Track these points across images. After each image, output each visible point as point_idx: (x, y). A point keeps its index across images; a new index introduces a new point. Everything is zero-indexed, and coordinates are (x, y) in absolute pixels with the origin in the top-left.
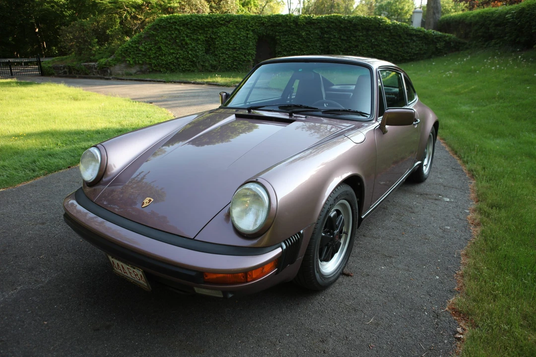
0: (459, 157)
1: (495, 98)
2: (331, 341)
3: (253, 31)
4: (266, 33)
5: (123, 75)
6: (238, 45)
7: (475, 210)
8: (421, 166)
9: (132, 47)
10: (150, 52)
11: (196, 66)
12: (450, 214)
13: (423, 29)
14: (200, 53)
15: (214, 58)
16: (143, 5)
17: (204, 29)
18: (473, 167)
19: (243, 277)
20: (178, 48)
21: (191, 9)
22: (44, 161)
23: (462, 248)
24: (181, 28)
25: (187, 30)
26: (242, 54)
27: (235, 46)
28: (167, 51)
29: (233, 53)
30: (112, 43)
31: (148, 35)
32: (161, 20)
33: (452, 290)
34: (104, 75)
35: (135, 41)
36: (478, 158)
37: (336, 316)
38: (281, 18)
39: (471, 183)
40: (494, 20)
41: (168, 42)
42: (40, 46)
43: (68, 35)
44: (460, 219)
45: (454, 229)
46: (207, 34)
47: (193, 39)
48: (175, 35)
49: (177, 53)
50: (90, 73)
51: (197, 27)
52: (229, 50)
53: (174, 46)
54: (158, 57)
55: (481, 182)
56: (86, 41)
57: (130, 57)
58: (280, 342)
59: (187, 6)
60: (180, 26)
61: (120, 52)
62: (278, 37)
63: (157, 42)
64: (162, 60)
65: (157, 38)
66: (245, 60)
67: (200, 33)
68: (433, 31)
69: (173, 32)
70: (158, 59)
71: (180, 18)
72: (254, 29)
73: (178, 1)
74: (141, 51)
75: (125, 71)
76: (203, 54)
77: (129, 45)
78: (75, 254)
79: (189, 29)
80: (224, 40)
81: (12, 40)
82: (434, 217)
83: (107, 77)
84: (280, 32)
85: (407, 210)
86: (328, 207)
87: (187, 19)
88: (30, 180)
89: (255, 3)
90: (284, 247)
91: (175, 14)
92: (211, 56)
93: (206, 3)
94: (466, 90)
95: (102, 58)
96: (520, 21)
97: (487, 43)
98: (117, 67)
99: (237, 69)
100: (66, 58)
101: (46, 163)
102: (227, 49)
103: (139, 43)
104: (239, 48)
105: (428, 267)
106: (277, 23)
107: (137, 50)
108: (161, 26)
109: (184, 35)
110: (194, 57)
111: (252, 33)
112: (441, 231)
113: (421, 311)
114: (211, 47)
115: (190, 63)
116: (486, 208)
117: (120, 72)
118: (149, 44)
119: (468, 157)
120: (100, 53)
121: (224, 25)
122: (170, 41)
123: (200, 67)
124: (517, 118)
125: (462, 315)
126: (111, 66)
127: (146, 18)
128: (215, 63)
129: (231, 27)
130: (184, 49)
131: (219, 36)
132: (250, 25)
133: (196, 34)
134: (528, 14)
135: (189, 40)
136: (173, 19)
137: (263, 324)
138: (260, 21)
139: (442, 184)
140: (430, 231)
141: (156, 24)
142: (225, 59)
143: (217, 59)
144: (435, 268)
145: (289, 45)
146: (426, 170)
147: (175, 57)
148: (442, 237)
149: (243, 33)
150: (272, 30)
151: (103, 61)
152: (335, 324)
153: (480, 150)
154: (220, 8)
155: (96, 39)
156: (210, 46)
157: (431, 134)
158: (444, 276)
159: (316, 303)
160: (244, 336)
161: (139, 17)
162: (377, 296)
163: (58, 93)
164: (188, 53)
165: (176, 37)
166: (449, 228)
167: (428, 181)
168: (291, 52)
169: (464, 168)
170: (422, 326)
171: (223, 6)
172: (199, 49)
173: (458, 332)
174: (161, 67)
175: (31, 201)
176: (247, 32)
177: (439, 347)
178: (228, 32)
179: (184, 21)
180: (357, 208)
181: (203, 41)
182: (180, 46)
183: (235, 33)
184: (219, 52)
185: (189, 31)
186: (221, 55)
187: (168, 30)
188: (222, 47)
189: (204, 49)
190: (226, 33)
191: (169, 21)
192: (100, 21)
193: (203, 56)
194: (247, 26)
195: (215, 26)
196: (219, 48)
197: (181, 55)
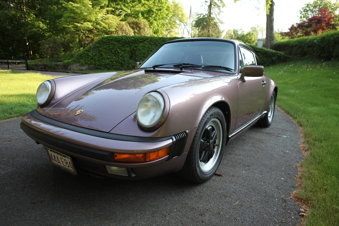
0: (290, 115)
1: (310, 86)
2: (207, 215)
5: (77, 70)
7: (304, 143)
8: (267, 114)
9: (85, 53)
10: (96, 57)
11: (124, 66)
12: (287, 144)
13: (264, 48)
14: (126, 59)
15: (135, 62)
16: (93, 29)
17: (129, 44)
18: (300, 120)
19: (143, 157)
20: (113, 55)
21: (122, 33)
22: (18, 109)
23: (298, 162)
24: (116, 43)
28: (106, 56)
30: (73, 51)
31: (95, 47)
32: (103, 38)
33: (294, 186)
34: (66, 70)
35: (87, 50)
36: (303, 115)
37: (211, 199)
39: (300, 129)
40: (307, 44)
41: (107, 51)
42: (28, 53)
43: (46, 45)
44: (295, 147)
45: (291, 153)
46: (131, 47)
47: (123, 50)
48: (111, 47)
49: (112, 58)
50: (57, 69)
51: (125, 43)
53: (110, 54)
54: (100, 60)
55: (307, 128)
56: (57, 50)
57: (82, 59)
58: (169, 215)
59: (120, 31)
60: (115, 42)
61: (77, 56)
63: (100, 51)
64: (103, 62)
65: (100, 49)
67: (127, 47)
68: (270, 50)
69: (110, 45)
70: (100, 61)
71: (115, 37)
73: (114, 28)
74: (90, 56)
75: (79, 68)
76: (128, 59)
77: (83, 52)
78: (28, 158)
79: (121, 44)
80: (142, 51)
81: (12, 49)
82: (277, 145)
83: (68, 71)
85: (258, 141)
86: (206, 119)
87: (119, 38)
88: (7, 119)
89: (161, 32)
90: (175, 140)
91: (112, 35)
92: (133, 61)
93: (132, 30)
94: (292, 82)
95: (66, 60)
96: (322, 44)
97: (303, 57)
98: (74, 66)
100: (43, 60)
101: (20, 110)
103: (89, 51)
105: (275, 173)
107: (87, 56)
108: (103, 41)
109: (117, 47)
110: (122, 61)
112: (282, 153)
113: (273, 198)
114: (133, 55)
115: (120, 65)
116: (312, 141)
117: (76, 69)
118: (95, 52)
119: (296, 115)
120: (64, 57)
121: (142, 42)
122: (108, 51)
123: (126, 67)
124: (326, 97)
125: (302, 201)
126: (70, 64)
127: (95, 37)
129: (146, 43)
130: (116, 56)
131: (138, 49)
132: (158, 43)
133: (124, 47)
134: (327, 40)
135: (120, 50)
136: (111, 37)
137: (157, 203)
139: (280, 129)
140: (275, 153)
141: (100, 41)
144: (280, 173)
146: (270, 120)
147: (111, 61)
148: (284, 156)
151: (66, 61)
152: (210, 204)
153: (304, 112)
154: (140, 33)
155: (63, 48)
157: (273, 96)
158: (287, 178)
159: (196, 191)
160: (142, 210)
161: (90, 36)
162: (240, 188)
163: (35, 78)
164: (119, 58)
165: (112, 48)
166: (288, 151)
167: (271, 126)
169: (294, 121)
170: (275, 207)
172: (126, 56)
173: (301, 212)
174: (102, 66)
175: (5, 129)
177: (288, 221)
178: (144, 46)
179: (117, 39)
180: (226, 127)
181: (129, 51)
182: (114, 54)
183: (148, 47)
184: (138, 58)
185: (120, 45)
186: (139, 60)
187: (107, 44)
188: (140, 55)
189: (129, 56)
190: (143, 47)
191: (108, 39)
192: (66, 38)
193: (128, 60)
194: (156, 43)
195: (136, 42)
196: (138, 56)
197: (115, 59)
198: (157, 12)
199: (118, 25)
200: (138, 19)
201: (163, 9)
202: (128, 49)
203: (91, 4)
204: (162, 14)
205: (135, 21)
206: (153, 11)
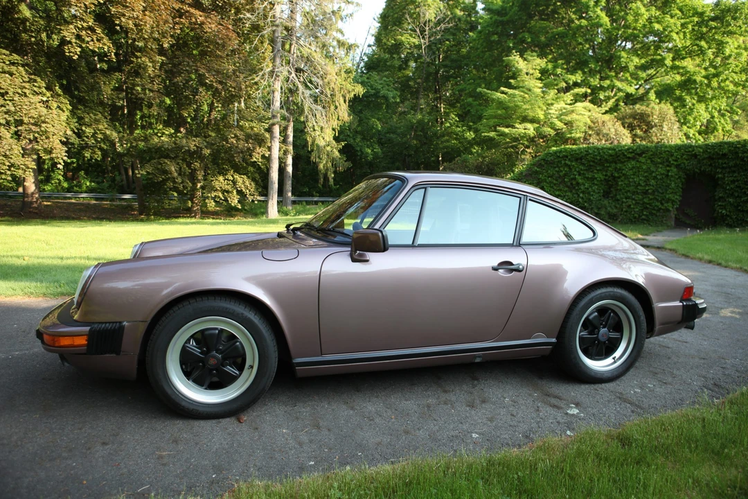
3: (677, 166)
4: (700, 170)
6: (652, 187)
14: (595, 197)
15: (614, 204)
16: (536, 137)
17: (603, 165)
20: (566, 189)
21: (599, 141)
24: (573, 164)
25: (580, 167)
26: (657, 200)
27: (647, 188)
29: (643, 198)
31: (530, 173)
32: (549, 154)
38: (726, 146)
41: (555, 182)
46: (607, 172)
47: (588, 178)
48: (564, 172)
51: (594, 162)
52: (638, 194)
53: (561, 186)
59: (595, 136)
60: (572, 161)
62: (720, 176)
63: (540, 180)
66: (660, 209)
67: (598, 170)
69: (562, 169)
72: (679, 165)
73: (583, 130)
76: (600, 198)
79: (583, 164)
80: (631, 180)
84: (723, 168)
87: (581, 152)
92: (610, 201)
93: (626, 132)
99: (647, 221)
102: (634, 192)
104: (654, 191)
106: (718, 154)
108: (547, 161)
109: (575, 173)
110: (586, 202)
111: (675, 170)
114: (612, 189)
121: (634, 158)
122: (557, 180)
128: (615, 210)
129: (643, 161)
130: (574, 191)
131: (624, 175)
132: (674, 158)
133: (592, 172)
135: (581, 179)
136: (564, 152)
138: (689, 152)
141: (542, 159)
142: (630, 205)
143: (618, 206)
145: (740, 187)
149: (661, 170)
150: (711, 165)
154: (648, 137)
156: (610, 188)
164: (579, 195)
165: (565, 175)
168: (742, 199)
171: (654, 134)
172: (594, 191)
176: (668, 168)
178: (638, 168)
179: (578, 154)
181: (601, 180)
182: (569, 187)
183: (648, 170)
184: (622, 196)
185: (583, 168)
186: (624, 200)
187: (555, 166)
188: (627, 189)
189: (602, 191)
190: (634, 170)
191: (558, 155)
192: (487, 157)
193: (600, 200)
194: (668, 160)
195: (619, 160)
196: (623, 191)
197: (569, 199)
198: (706, 81)
199: (594, 123)
200: (647, 106)
201: (727, 72)
202: (599, 176)
203: (541, 85)
204: (722, 84)
205: (639, 111)
206: (695, 81)
